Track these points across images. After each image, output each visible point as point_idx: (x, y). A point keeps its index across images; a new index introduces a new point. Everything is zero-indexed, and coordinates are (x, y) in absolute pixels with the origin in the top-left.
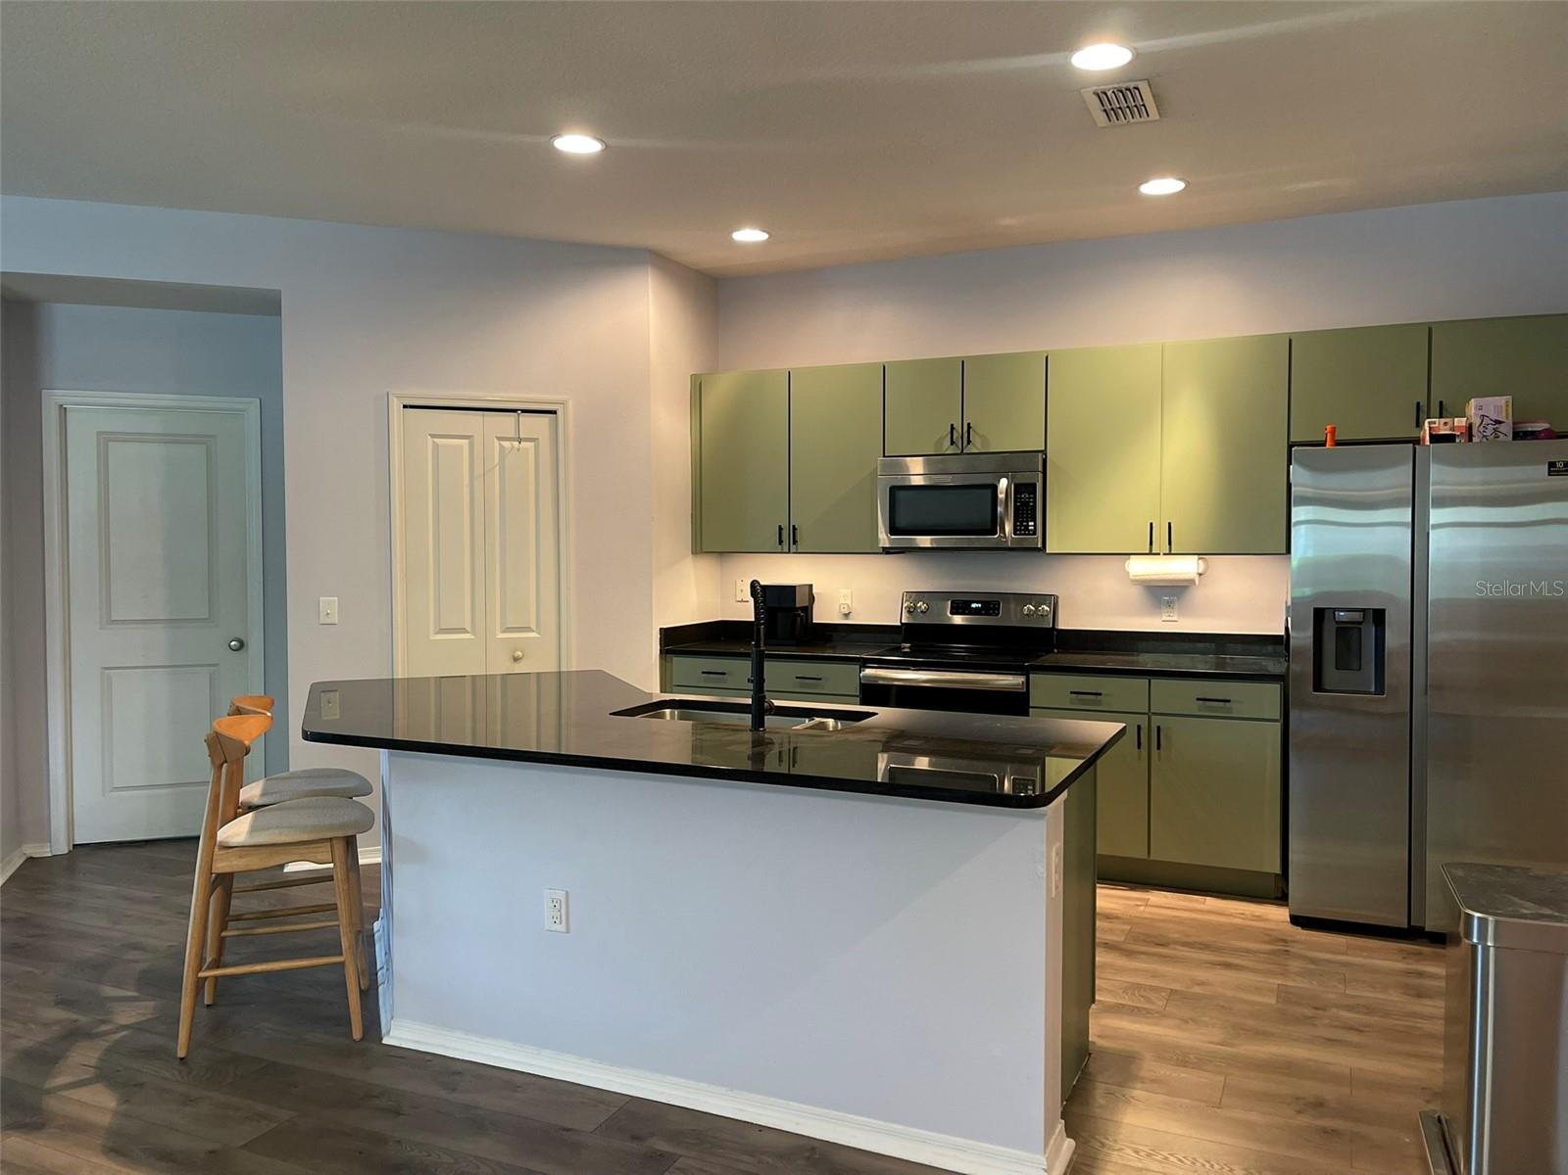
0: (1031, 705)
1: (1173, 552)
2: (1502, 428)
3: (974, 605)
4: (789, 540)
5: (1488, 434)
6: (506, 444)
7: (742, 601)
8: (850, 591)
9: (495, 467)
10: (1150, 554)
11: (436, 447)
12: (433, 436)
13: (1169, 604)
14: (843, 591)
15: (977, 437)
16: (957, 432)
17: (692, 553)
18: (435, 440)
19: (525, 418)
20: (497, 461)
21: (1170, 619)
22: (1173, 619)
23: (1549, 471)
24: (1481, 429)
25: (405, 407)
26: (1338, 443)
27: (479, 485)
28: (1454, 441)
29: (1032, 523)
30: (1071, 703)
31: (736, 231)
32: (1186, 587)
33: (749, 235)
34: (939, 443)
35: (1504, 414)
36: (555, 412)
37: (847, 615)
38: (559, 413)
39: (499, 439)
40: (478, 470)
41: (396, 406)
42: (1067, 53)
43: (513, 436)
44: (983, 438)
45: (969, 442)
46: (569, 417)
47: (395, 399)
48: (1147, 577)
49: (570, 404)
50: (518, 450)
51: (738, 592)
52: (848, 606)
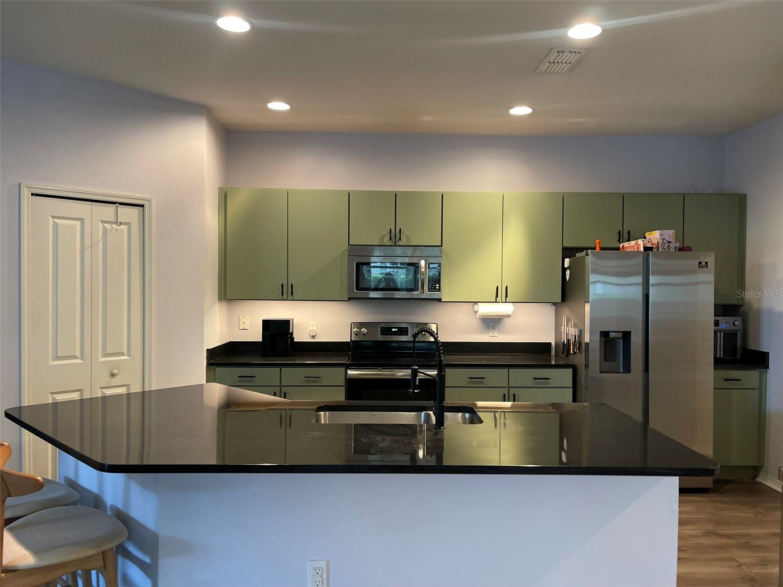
0: (446, 386)
1: (507, 301)
2: (671, 245)
3: (393, 330)
4: (287, 293)
5: (665, 247)
6: (108, 226)
7: (244, 329)
8: (316, 322)
9: (99, 241)
10: (496, 302)
11: (56, 226)
12: (53, 217)
13: (493, 328)
14: (311, 322)
15: (404, 236)
16: (393, 233)
17: (219, 300)
18: (55, 220)
19: (121, 209)
20: (101, 237)
21: (493, 335)
22: (495, 335)
23: (699, 266)
24: (663, 245)
25: (32, 194)
26: (602, 249)
27: (87, 253)
28: (652, 250)
29: (438, 285)
30: (468, 384)
31: (269, 102)
32: (501, 319)
33: (278, 106)
34: (383, 237)
35: (672, 238)
36: (142, 206)
37: (313, 337)
38: (146, 207)
39: (103, 222)
40: (87, 243)
41: (26, 193)
42: (565, 29)
43: (113, 220)
44: (407, 237)
45: (400, 239)
46: (153, 210)
47: (25, 188)
48: (485, 314)
49: (154, 202)
50: (117, 230)
51: (241, 323)
52: (315, 330)
